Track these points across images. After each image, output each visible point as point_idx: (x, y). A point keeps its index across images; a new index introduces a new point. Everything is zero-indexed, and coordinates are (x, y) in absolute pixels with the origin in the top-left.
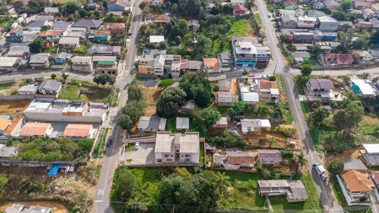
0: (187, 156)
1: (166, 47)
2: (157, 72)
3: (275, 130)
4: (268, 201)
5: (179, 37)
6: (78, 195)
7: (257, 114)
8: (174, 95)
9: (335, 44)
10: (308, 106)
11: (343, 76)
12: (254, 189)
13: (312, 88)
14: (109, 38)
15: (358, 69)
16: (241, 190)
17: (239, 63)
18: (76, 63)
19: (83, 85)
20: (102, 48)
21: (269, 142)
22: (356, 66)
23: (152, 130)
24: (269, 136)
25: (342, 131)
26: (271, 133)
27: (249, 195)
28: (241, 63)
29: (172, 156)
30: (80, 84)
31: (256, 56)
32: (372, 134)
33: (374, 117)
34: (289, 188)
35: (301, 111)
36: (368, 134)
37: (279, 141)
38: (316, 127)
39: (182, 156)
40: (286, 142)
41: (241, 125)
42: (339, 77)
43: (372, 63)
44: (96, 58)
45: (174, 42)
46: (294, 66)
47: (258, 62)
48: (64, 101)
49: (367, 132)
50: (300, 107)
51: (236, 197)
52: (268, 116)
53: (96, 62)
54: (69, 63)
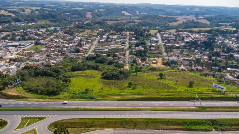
6: (123, 53)
23: (135, 48)
27: (152, 55)
41: (151, 48)
45: (137, 39)
51: (150, 55)
53: (121, 42)
54: (116, 41)
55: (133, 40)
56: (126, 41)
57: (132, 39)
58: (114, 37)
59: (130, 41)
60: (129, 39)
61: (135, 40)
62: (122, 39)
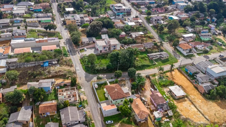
0: (114, 46)
1: (76, 12)
2: (77, 23)
3: (146, 36)
4: (154, 61)
5: (81, 8)
6: (66, 71)
7: (136, 30)
8: (97, 24)
9: (155, 5)
10: (155, 27)
11: (163, 16)
12: (147, 57)
13: (154, 20)
14: (42, 10)
15: (168, 13)
16: (142, 58)
17: (118, 14)
18: (29, 22)
19: (38, 32)
20: (40, 15)
21: (145, 41)
22: (167, 12)
23: (90, 42)
24: (144, 39)
25: (172, 34)
26: (145, 37)
27: (146, 60)
28: (119, 14)
29: (107, 47)
30: (37, 31)
31: (125, 10)
32: (184, 32)
33: (181, 28)
34: (161, 54)
35: (152, 29)
36: (182, 33)
37: (149, 40)
38: (161, 34)
39: (112, 47)
40: (152, 40)
41: (131, 35)
42: (162, 16)
43: (173, 10)
44: (39, 19)
45: (79, 11)
46: (142, 14)
47: (127, 12)
48: (31, 38)
49: (181, 32)
50: (151, 28)
51: (141, 61)
52: (141, 31)
53: (40, 22)
54: (25, 22)
55: (68, 13)
56: (53, 19)
57: (67, 9)
58: (15, 8)
59: (62, 16)
60: (59, 11)
61: (74, 12)
62: (41, 12)
